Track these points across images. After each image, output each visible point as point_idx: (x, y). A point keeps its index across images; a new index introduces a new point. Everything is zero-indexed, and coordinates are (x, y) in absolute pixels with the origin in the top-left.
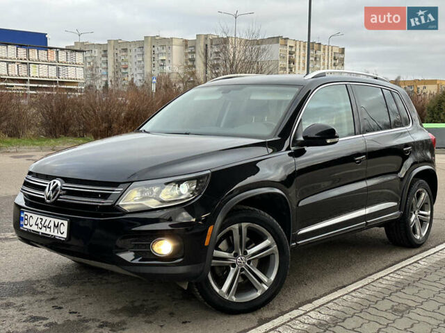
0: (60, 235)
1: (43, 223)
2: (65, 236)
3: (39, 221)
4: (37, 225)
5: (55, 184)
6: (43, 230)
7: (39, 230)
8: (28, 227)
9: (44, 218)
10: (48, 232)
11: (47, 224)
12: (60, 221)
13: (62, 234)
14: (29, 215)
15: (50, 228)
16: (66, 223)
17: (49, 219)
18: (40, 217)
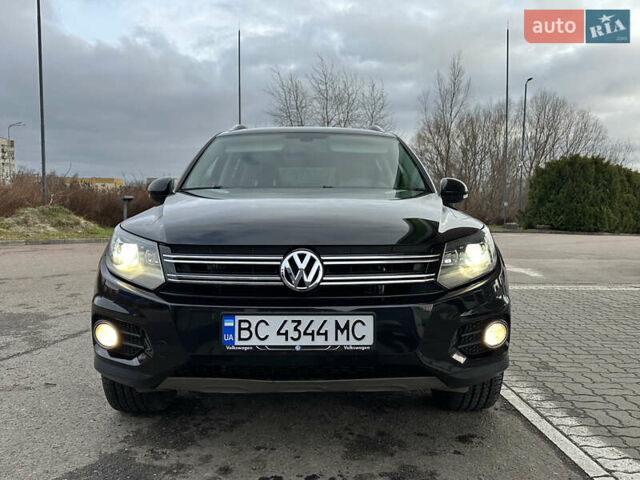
0: (353, 342)
1: (302, 328)
2: (369, 340)
3: (290, 327)
4: (286, 334)
5: (307, 260)
6: (306, 341)
7: (291, 343)
8: (254, 342)
9: (305, 320)
10: (319, 341)
11: (315, 327)
12: (352, 319)
13: (360, 339)
14: (254, 320)
15: (326, 334)
16: (369, 320)
17: (318, 320)
18: (290, 318)
